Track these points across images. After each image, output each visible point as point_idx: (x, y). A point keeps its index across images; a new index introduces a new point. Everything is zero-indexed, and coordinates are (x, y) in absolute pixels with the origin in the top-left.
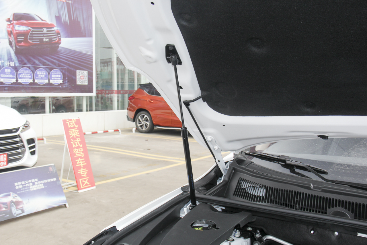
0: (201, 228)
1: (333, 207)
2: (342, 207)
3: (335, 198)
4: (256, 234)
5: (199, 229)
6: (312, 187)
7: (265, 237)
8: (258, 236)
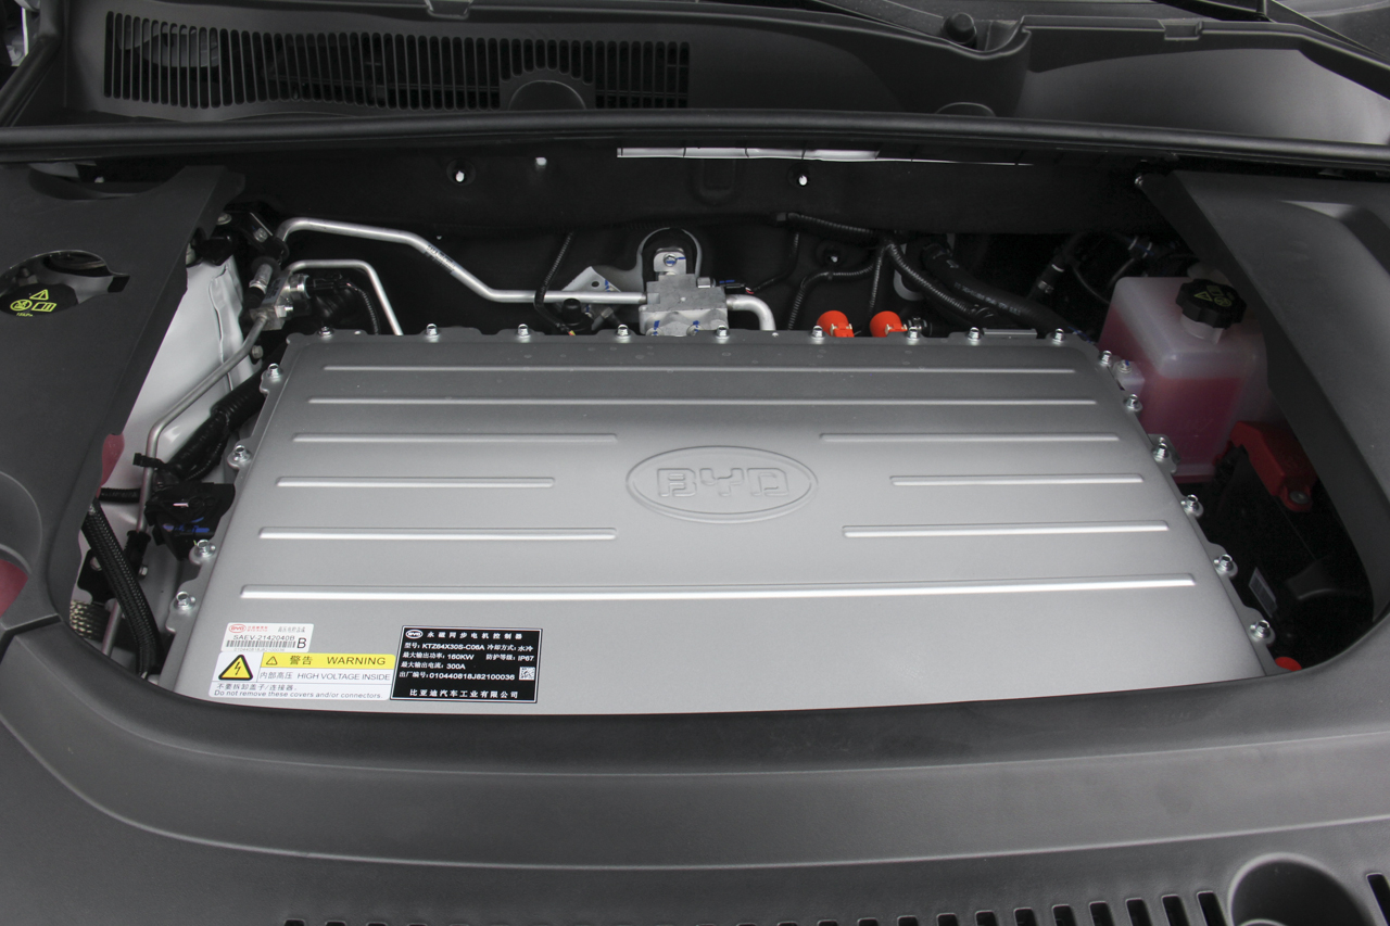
0: (42, 293)
1: (518, 71)
2: (553, 64)
3: (522, 38)
4: (252, 232)
5: (34, 302)
6: (431, 8)
7: (285, 229)
8: (261, 235)
